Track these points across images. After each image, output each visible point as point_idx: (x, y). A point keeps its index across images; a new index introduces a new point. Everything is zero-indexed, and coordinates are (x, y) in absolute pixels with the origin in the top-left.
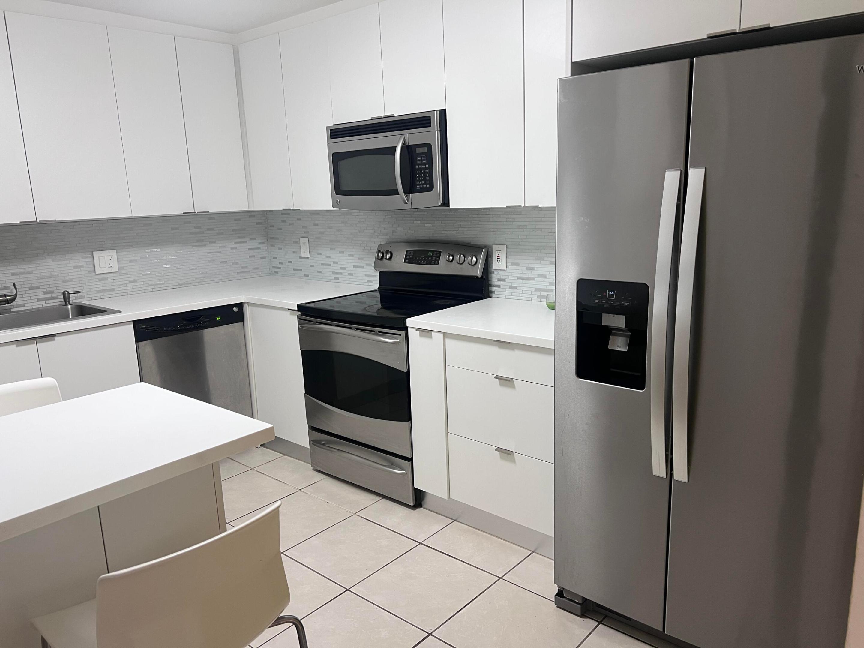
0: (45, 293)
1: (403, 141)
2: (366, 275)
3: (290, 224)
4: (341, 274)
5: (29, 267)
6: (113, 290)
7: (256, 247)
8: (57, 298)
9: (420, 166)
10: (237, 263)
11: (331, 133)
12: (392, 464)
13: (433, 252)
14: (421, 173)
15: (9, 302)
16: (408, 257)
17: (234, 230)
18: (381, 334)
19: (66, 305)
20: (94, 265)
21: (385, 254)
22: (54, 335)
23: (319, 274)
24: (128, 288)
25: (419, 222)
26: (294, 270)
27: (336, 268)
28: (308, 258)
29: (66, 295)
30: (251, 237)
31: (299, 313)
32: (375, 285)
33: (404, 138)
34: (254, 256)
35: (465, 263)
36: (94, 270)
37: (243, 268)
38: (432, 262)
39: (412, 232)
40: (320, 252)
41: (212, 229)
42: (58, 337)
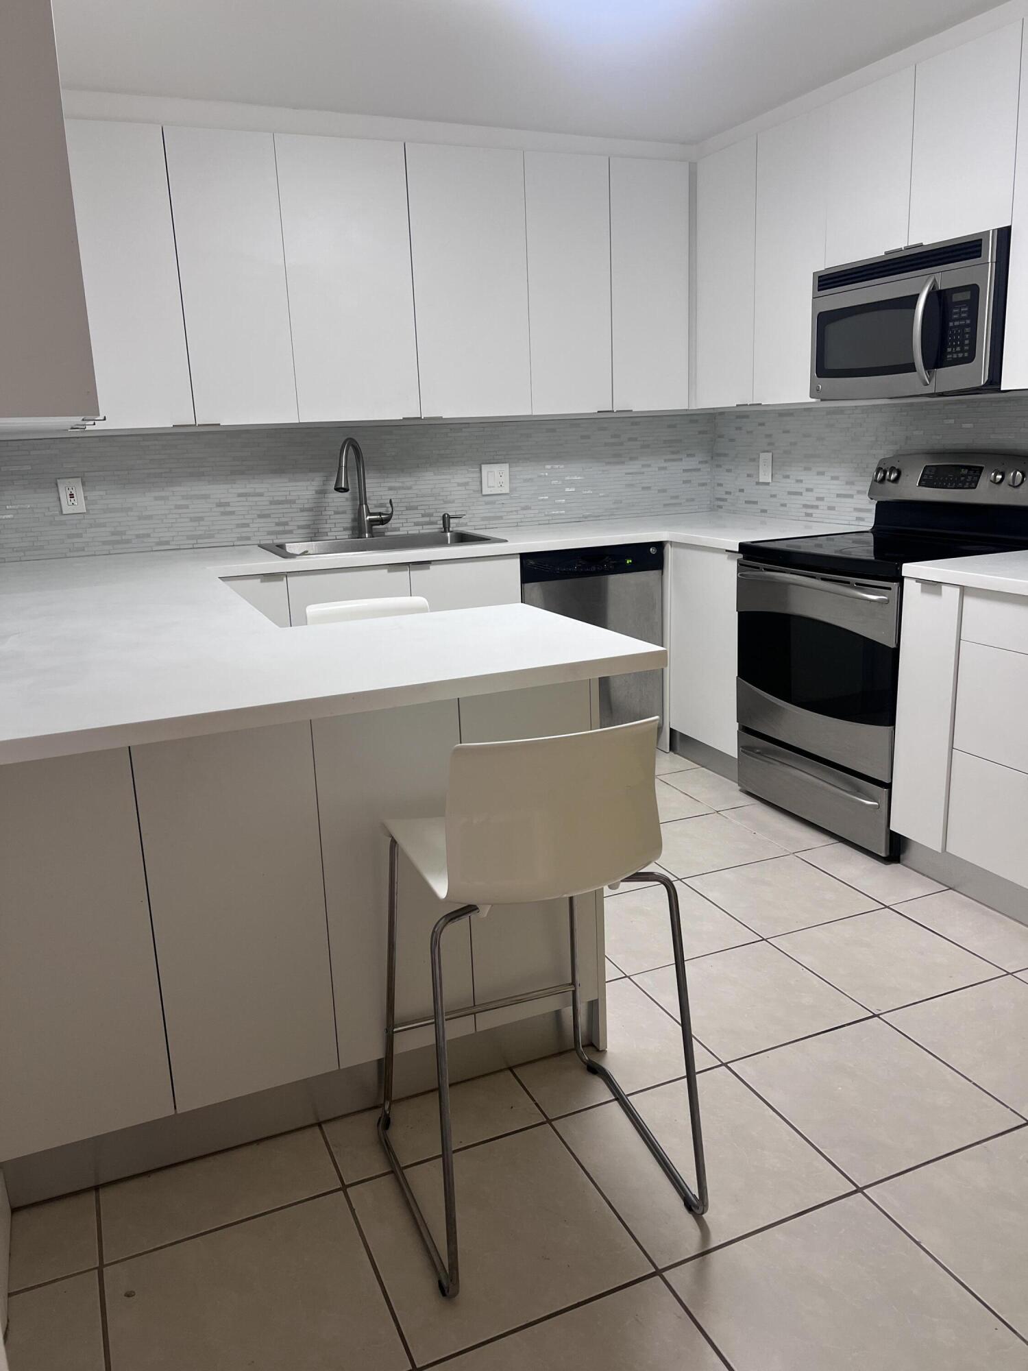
0: (423, 516)
1: (932, 283)
2: (856, 510)
3: (748, 432)
4: (817, 507)
5: (407, 481)
6: (501, 518)
7: (694, 467)
8: (435, 523)
9: (957, 323)
10: (664, 491)
11: (819, 281)
12: (858, 791)
13: (969, 468)
14: (957, 334)
15: (384, 522)
16: (925, 477)
17: (665, 442)
18: (860, 586)
19: (445, 531)
20: (481, 482)
21: (888, 474)
22: (429, 562)
23: (782, 508)
24: (519, 516)
25: (952, 421)
26: (746, 502)
27: (809, 498)
28: (769, 483)
29: (446, 519)
30: (689, 452)
31: (741, 556)
32: (869, 523)
33: (935, 280)
34: (690, 481)
35: (1023, 484)
36: (480, 489)
37: (673, 498)
38: (965, 484)
39: (938, 438)
40: (788, 473)
41: (635, 439)
42: (433, 565)
